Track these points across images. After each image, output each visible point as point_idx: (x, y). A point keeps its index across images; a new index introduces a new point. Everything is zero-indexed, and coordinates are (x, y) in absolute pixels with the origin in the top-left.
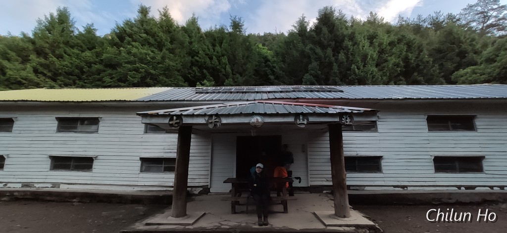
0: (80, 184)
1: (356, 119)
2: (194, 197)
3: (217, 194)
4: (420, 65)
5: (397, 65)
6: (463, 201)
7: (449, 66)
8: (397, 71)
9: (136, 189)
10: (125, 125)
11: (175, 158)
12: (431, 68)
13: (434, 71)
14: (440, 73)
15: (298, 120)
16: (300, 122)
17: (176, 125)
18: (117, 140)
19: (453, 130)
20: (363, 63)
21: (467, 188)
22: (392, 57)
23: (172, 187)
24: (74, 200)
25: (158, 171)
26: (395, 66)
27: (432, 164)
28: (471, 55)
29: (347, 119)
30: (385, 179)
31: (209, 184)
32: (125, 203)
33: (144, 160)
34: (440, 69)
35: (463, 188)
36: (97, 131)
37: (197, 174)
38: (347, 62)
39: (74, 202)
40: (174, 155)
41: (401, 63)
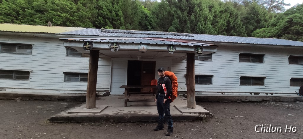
0: (21, 89)
1: (205, 50)
2: (100, 97)
3: (115, 95)
4: (236, 26)
5: (223, 25)
6: (253, 100)
7: (251, 27)
8: (223, 28)
9: (61, 92)
10: (52, 50)
11: (88, 73)
12: (241, 28)
13: (243, 30)
14: (245, 31)
15: (169, 49)
16: (171, 50)
17: (89, 49)
18: (47, 60)
19: (252, 62)
20: (205, 22)
21: (255, 94)
22: (221, 20)
23: (86, 91)
24: (17, 99)
25: (76, 81)
26: (222, 25)
27: (239, 80)
28: (263, 22)
29: (199, 50)
30: (214, 88)
31: (110, 89)
32: (54, 101)
33: (66, 74)
34: (246, 29)
35: (253, 94)
36: (31, 54)
37: (102, 84)
38: (195, 21)
39: (17, 100)
40: (87, 71)
41: (226, 24)
